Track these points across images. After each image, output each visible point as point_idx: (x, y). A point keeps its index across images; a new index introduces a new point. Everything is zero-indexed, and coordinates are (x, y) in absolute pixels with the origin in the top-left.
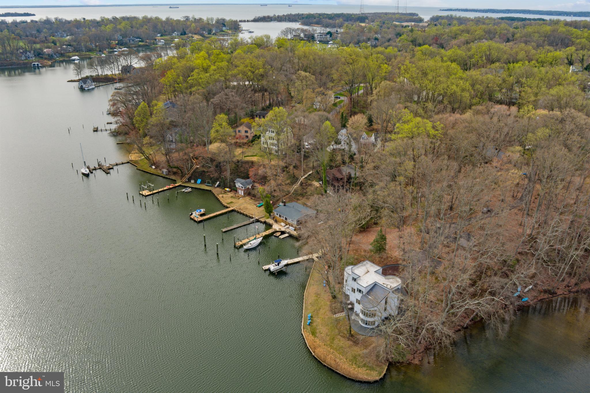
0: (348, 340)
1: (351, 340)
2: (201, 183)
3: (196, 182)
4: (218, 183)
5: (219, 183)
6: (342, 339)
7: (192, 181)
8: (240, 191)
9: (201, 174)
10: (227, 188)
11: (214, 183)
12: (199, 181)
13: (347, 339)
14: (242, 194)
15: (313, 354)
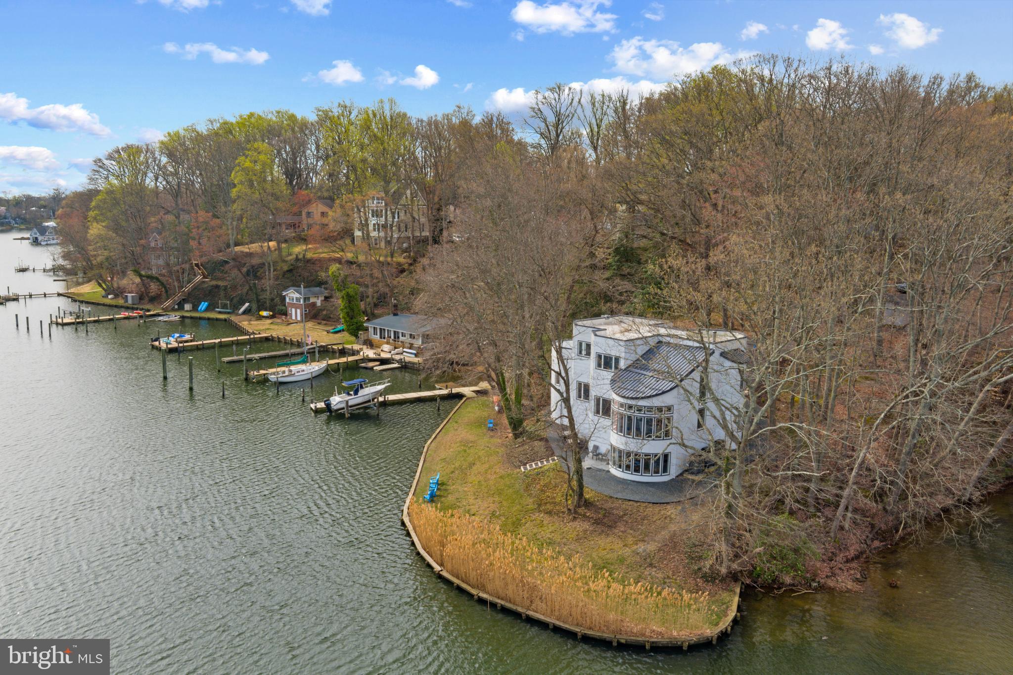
0: (575, 519)
1: (584, 516)
2: (207, 310)
3: (195, 308)
4: (247, 304)
5: (249, 306)
6: (547, 519)
7: (187, 307)
8: (293, 310)
9: (210, 292)
10: (266, 310)
11: (235, 308)
12: (203, 305)
13: (567, 518)
14: (299, 318)
15: (437, 568)
